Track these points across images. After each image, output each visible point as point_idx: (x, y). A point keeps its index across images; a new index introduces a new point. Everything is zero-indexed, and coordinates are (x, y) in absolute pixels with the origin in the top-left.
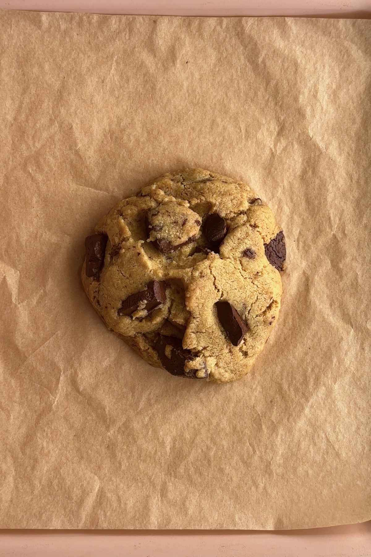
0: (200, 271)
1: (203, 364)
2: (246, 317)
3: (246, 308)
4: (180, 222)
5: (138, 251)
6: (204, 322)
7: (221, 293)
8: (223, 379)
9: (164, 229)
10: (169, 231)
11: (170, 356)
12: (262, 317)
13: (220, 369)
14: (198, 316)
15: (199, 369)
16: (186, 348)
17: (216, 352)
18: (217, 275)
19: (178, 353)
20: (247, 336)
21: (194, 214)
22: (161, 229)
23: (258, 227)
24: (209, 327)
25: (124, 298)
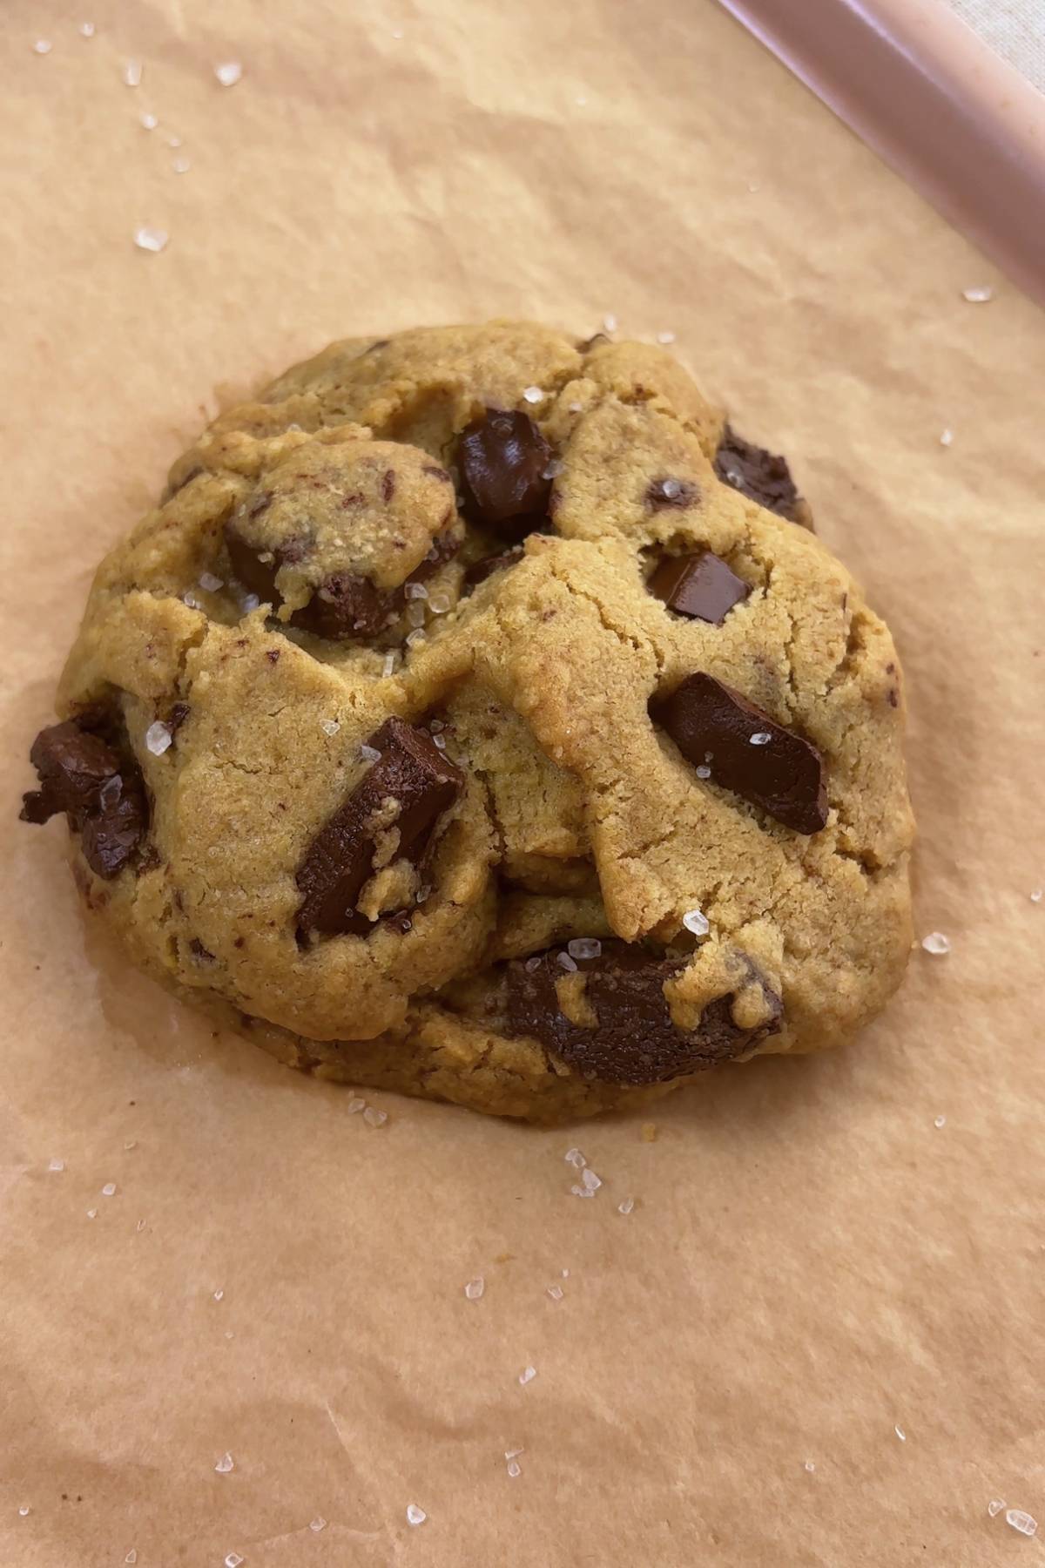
0: (527, 599)
1: (740, 961)
2: (790, 709)
3: (772, 672)
4: (372, 489)
5: (266, 648)
6: (649, 789)
7: (648, 647)
8: (842, 1005)
9: (320, 538)
10: (345, 538)
11: (591, 1017)
12: (850, 684)
13: (812, 963)
14: (614, 773)
15: (733, 987)
16: (634, 930)
17: (759, 893)
18: (598, 588)
19: (618, 979)
20: (836, 788)
21: (406, 451)
22: (313, 543)
23: (652, 395)
24: (676, 803)
25: (295, 856)
